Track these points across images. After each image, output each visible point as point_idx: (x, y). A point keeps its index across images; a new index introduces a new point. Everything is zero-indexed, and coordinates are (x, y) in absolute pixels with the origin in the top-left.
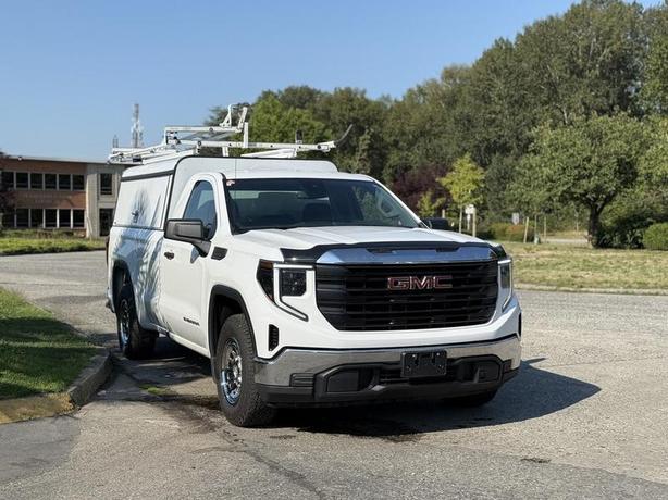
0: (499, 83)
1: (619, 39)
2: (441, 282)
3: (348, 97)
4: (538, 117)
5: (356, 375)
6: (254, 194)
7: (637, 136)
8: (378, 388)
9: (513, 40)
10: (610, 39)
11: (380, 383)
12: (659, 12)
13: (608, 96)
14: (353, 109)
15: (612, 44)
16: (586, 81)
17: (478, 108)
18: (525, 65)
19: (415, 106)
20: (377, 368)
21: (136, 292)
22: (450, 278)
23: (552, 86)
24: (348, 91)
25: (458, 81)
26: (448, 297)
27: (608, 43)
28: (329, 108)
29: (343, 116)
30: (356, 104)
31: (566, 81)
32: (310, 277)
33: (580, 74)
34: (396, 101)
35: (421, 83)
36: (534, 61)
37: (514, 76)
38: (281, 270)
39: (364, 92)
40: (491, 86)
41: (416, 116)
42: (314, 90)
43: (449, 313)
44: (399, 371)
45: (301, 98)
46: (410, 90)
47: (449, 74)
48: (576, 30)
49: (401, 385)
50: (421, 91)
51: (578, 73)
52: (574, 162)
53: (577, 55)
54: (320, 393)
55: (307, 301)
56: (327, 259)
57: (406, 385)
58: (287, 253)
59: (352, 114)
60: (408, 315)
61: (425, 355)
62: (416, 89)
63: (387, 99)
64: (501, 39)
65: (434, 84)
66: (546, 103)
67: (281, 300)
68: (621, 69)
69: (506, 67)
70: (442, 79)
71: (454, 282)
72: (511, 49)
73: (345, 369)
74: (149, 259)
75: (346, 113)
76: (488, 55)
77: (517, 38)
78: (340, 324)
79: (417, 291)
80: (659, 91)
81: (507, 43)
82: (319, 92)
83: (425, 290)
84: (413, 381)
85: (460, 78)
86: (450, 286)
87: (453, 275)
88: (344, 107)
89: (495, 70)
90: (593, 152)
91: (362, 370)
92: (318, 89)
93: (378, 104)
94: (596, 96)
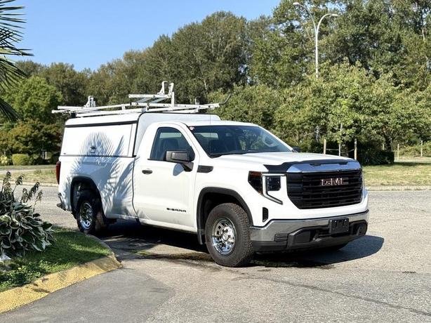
0: (165, 63)
1: (235, 39)
2: (344, 181)
3: (61, 69)
4: (189, 85)
5: (310, 233)
6: (215, 136)
7: (272, 98)
8: (318, 240)
9: (170, 36)
10: (230, 38)
11: (319, 237)
12: (257, 23)
13: (229, 73)
14: (65, 77)
15: (231, 42)
16: (217, 64)
17: (152, 79)
18: (180, 53)
19: (107, 76)
20: (318, 229)
21: (103, 195)
22: (347, 179)
23: (197, 65)
24: (61, 65)
25: (135, 61)
26: (347, 189)
27: (229, 41)
28: (48, 76)
29: (58, 82)
30: (67, 74)
31: (205, 64)
32: (283, 180)
33: (213, 59)
34: (94, 73)
35: (111, 62)
36: (185, 50)
37: (174, 59)
38: (266, 177)
39: (72, 66)
40: (160, 66)
41: (109, 82)
42: (36, 64)
43: (347, 198)
44: (328, 230)
45: (27, 69)
46: (102, 66)
47: (129, 56)
48: (209, 32)
49: (327, 238)
50: (110, 67)
51: (212, 59)
52: (238, 114)
53: (211, 48)
54: (291, 244)
55: (282, 193)
56: (292, 170)
57: (330, 237)
58: (270, 167)
59: (65, 81)
60: (330, 200)
61: (340, 221)
62: (107, 65)
63: (88, 71)
64: (164, 36)
65: (119, 62)
66: (193, 77)
67: (267, 194)
68: (236, 57)
69: (169, 53)
70: (125, 59)
71: (349, 181)
72: (170, 43)
73: (304, 230)
74: (120, 175)
75: (61, 80)
76: (157, 45)
77: (173, 35)
78: (301, 205)
79: (334, 186)
80: (262, 71)
81: (167, 38)
82: (39, 66)
83: (338, 186)
84: (334, 236)
85: (136, 60)
86: (347, 183)
87: (349, 177)
88: (59, 75)
89: (162, 56)
90: (249, 108)
91: (312, 230)
92: (39, 63)
93: (81, 74)
94: (223, 73)
